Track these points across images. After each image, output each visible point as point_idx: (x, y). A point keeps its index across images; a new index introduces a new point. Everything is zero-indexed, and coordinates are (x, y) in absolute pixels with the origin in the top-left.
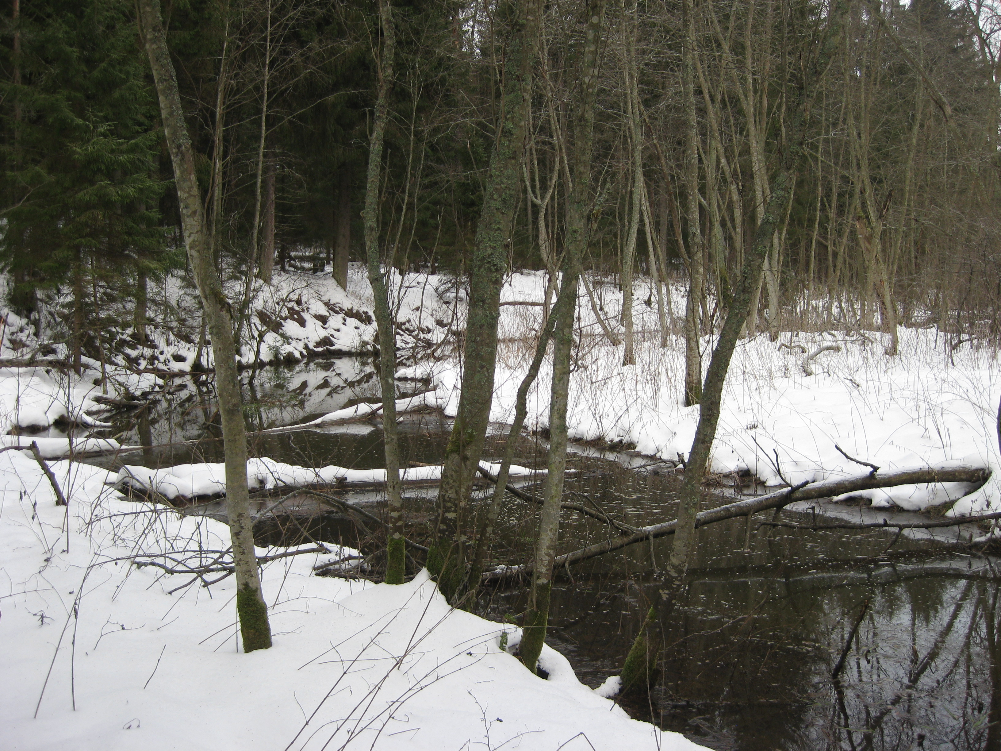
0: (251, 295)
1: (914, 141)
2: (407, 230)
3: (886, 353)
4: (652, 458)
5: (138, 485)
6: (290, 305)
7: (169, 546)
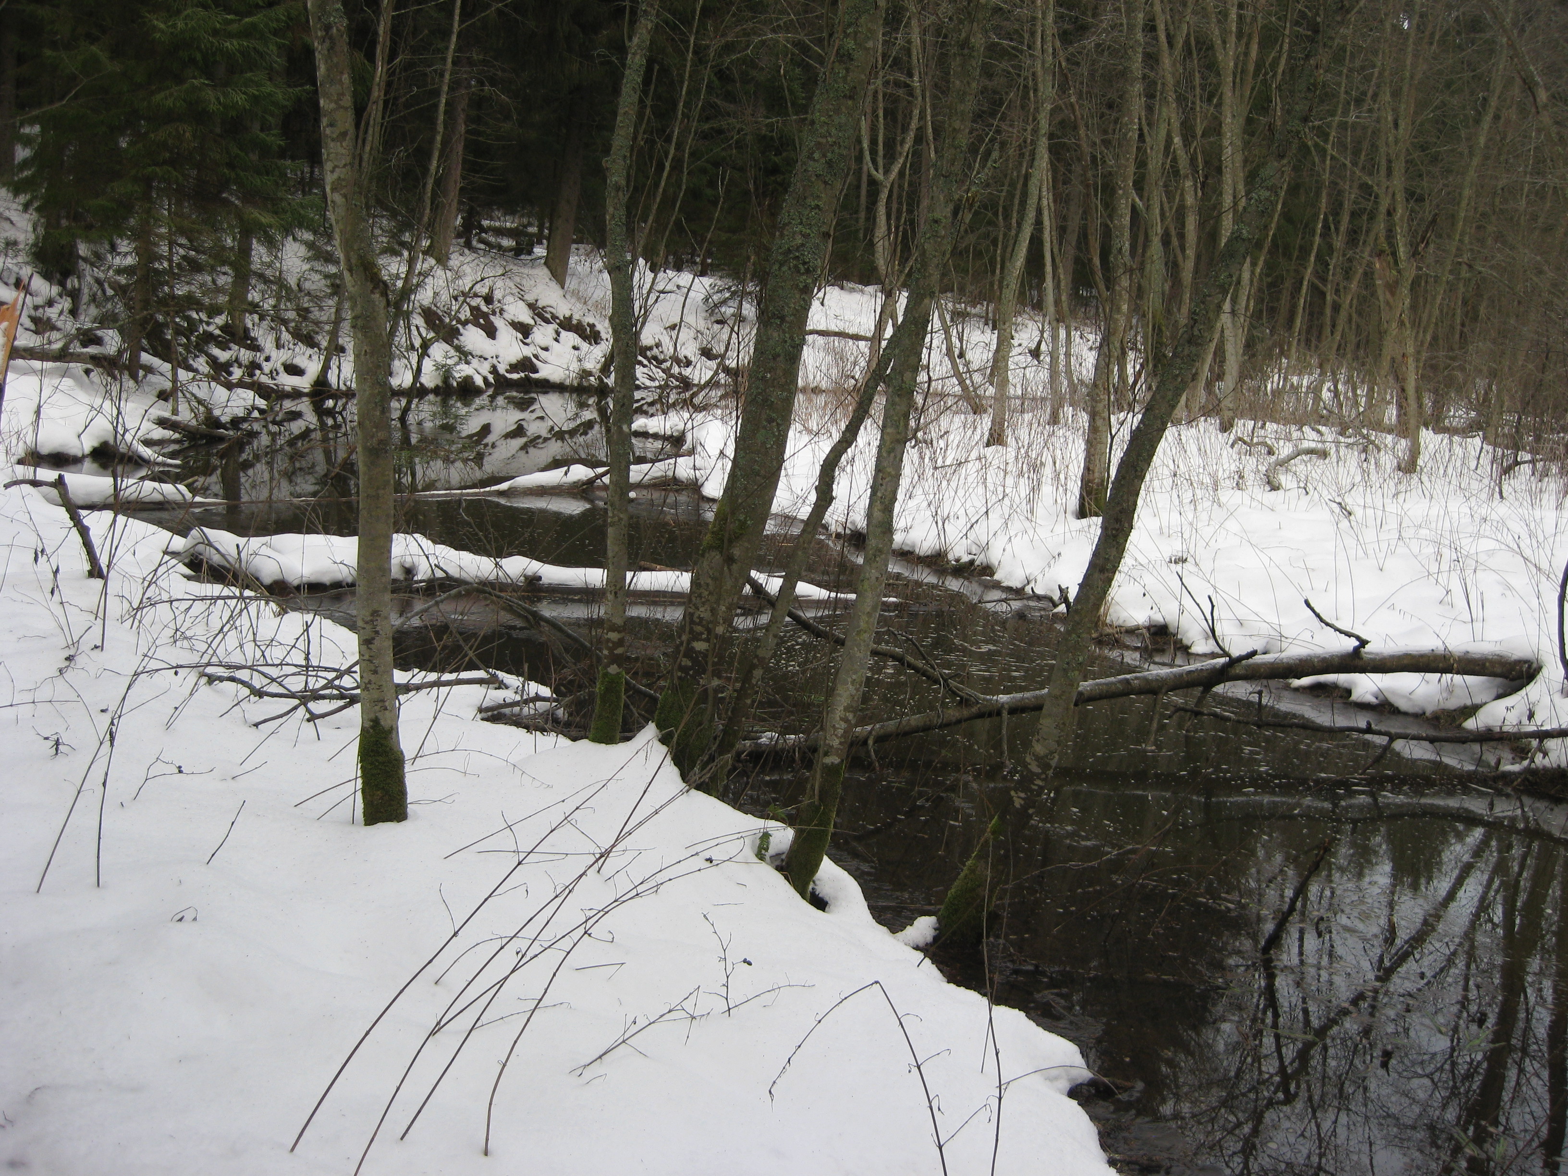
0: (415, 281)
1: (1482, 140)
2: (668, 202)
3: (1399, 468)
4: (1018, 593)
5: (216, 559)
6: (475, 302)
7: (258, 654)
